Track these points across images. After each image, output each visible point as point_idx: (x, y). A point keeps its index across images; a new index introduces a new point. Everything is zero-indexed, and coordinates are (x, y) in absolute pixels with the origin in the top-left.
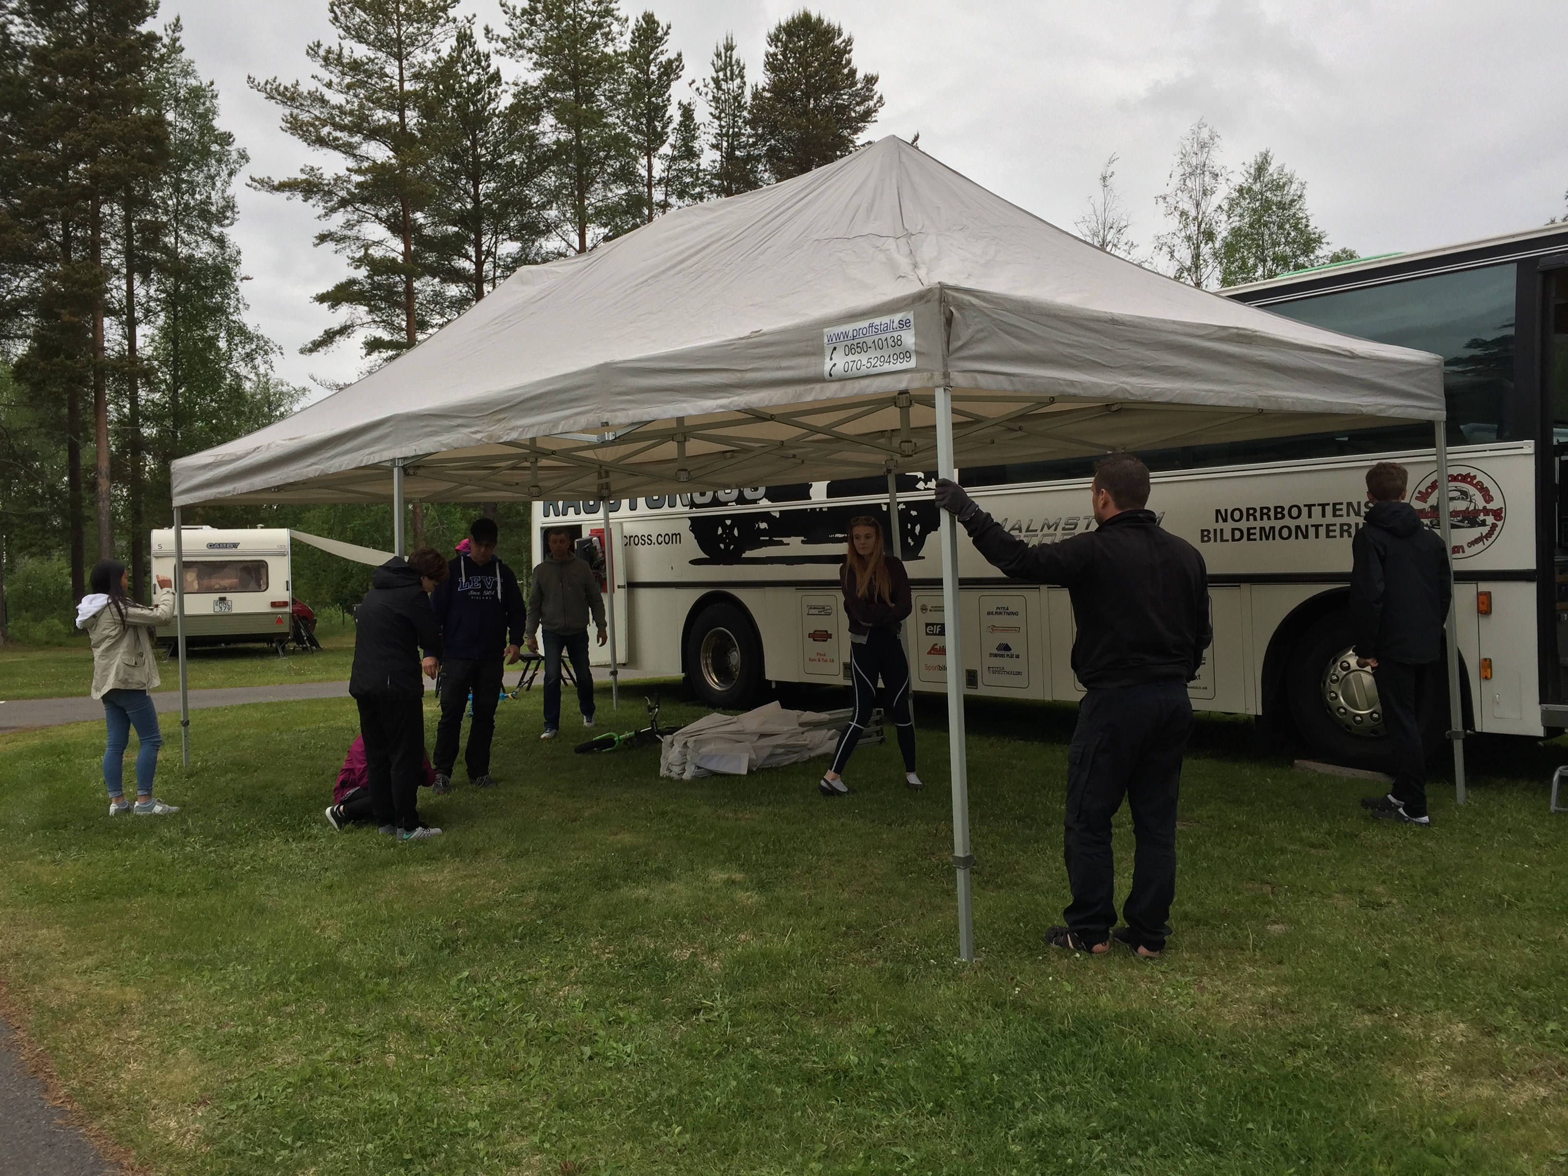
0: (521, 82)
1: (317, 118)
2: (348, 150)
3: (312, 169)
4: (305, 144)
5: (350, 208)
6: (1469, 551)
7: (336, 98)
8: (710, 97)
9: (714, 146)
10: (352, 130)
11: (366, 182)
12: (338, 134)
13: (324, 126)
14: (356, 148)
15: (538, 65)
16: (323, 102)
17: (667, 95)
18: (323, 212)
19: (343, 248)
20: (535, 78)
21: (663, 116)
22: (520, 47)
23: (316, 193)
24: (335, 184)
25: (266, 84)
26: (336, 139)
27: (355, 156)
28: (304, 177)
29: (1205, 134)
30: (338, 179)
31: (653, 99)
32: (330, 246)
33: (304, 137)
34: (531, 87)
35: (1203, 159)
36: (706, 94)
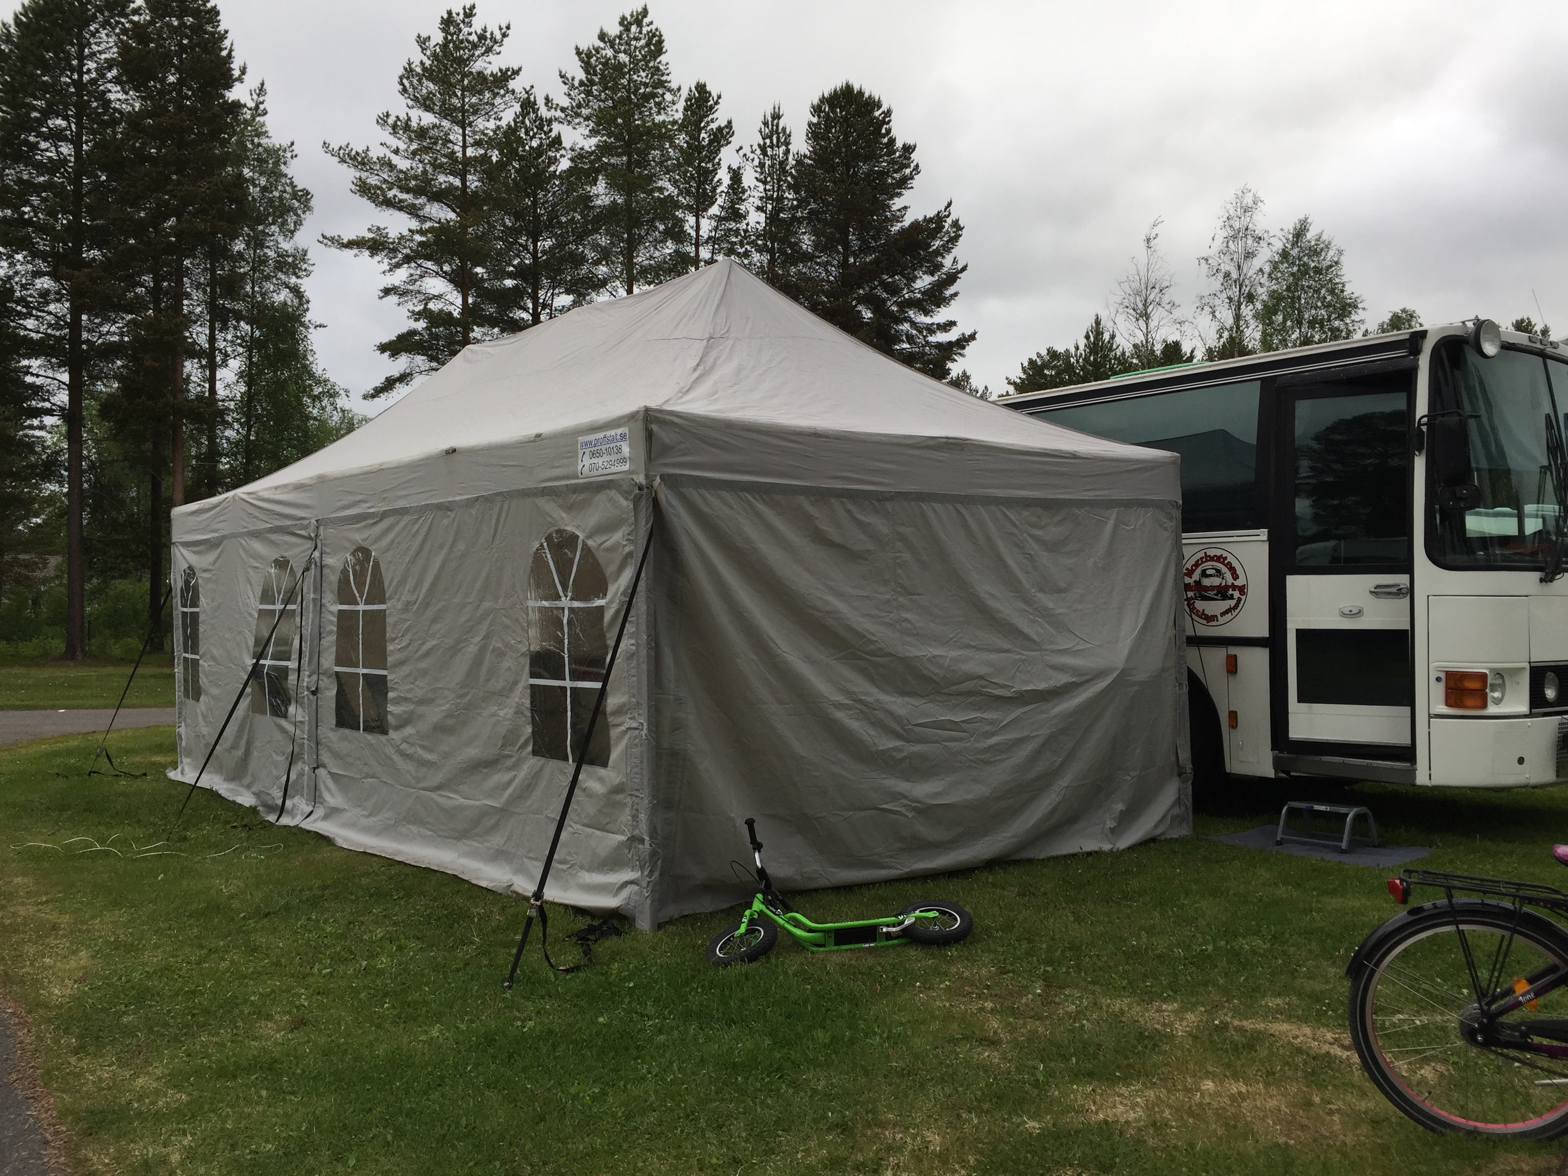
0: (577, 147)
1: (385, 181)
2: (413, 211)
3: (378, 228)
4: (373, 205)
5: (413, 265)
6: (1222, 620)
7: (403, 164)
8: (756, 162)
9: (759, 209)
10: (418, 192)
11: (428, 240)
12: (404, 196)
13: (390, 189)
14: (419, 209)
15: (594, 133)
16: (391, 167)
17: (717, 160)
18: (388, 268)
19: (406, 302)
20: (590, 144)
21: (712, 180)
22: (578, 115)
23: (382, 250)
24: (399, 243)
25: (340, 148)
26: (401, 201)
27: (418, 216)
28: (371, 235)
29: (1248, 200)
30: (402, 237)
31: (703, 164)
32: (393, 299)
33: (373, 199)
34: (587, 152)
35: (1246, 224)
36: (753, 160)
